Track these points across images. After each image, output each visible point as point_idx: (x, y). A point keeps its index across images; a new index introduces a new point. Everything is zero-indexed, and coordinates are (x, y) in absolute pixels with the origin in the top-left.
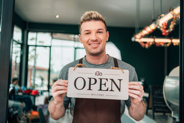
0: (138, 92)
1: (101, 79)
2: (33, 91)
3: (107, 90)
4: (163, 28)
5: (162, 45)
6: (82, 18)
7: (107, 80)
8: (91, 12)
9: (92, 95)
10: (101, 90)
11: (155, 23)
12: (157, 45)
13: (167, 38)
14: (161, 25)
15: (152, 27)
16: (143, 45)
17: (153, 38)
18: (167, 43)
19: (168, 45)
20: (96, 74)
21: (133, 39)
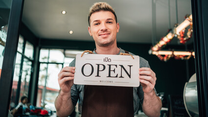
0: (149, 78)
1: (110, 66)
2: (42, 110)
3: (117, 76)
4: (180, 36)
5: (182, 58)
6: (91, 9)
7: (116, 66)
8: (100, 3)
9: (101, 81)
10: (109, 76)
11: (172, 33)
12: (176, 58)
13: (187, 51)
14: (178, 33)
15: (170, 36)
16: (161, 58)
17: (171, 51)
18: (187, 56)
19: (188, 58)
20: (105, 60)
21: (150, 52)
